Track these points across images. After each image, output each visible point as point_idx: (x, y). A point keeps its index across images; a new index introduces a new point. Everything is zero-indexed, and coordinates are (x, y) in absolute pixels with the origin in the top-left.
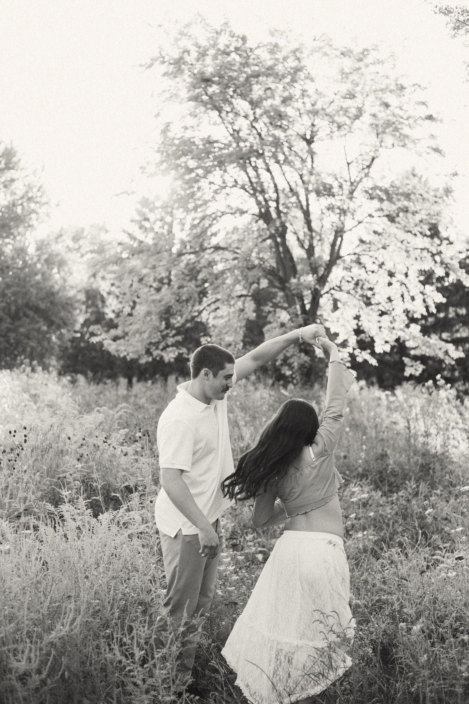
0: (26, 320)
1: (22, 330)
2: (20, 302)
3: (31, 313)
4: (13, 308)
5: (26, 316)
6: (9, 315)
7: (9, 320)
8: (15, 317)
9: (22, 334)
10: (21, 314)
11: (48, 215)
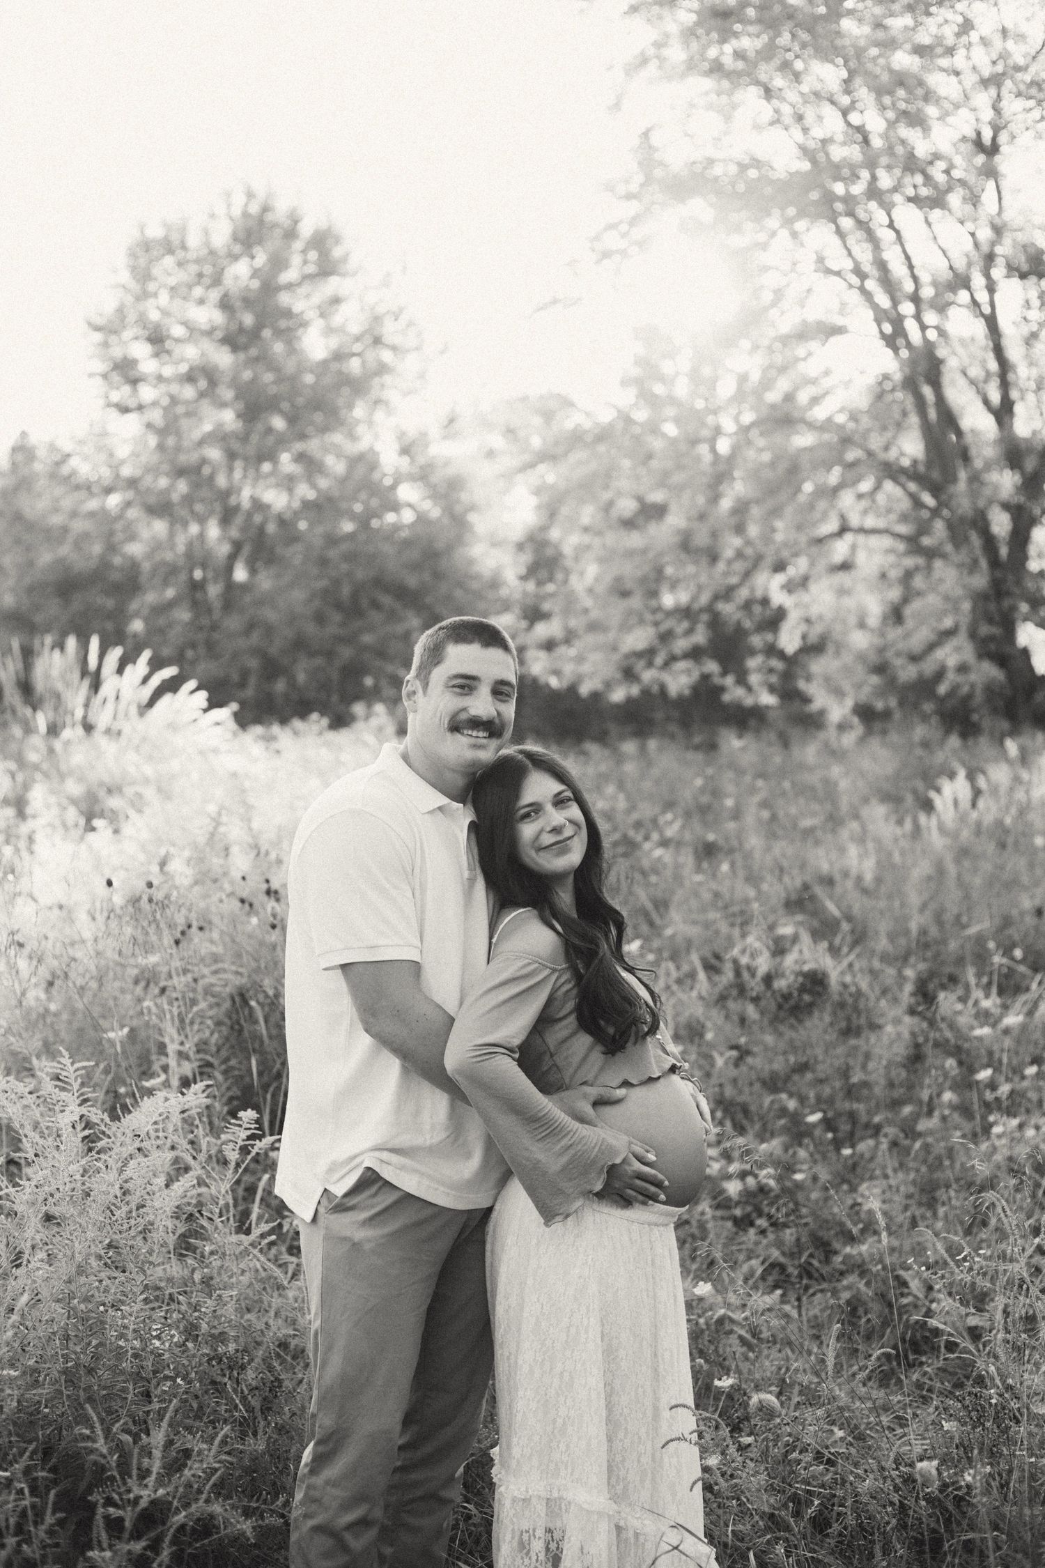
0: (375, 617)
1: (367, 639)
2: (360, 574)
3: (386, 600)
4: (346, 591)
5: (376, 605)
6: (338, 606)
7: (337, 617)
8: (353, 610)
9: (366, 648)
10: (364, 603)
11: (422, 376)
